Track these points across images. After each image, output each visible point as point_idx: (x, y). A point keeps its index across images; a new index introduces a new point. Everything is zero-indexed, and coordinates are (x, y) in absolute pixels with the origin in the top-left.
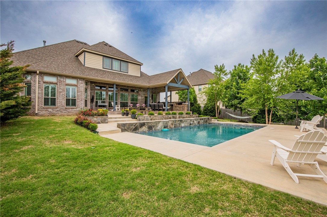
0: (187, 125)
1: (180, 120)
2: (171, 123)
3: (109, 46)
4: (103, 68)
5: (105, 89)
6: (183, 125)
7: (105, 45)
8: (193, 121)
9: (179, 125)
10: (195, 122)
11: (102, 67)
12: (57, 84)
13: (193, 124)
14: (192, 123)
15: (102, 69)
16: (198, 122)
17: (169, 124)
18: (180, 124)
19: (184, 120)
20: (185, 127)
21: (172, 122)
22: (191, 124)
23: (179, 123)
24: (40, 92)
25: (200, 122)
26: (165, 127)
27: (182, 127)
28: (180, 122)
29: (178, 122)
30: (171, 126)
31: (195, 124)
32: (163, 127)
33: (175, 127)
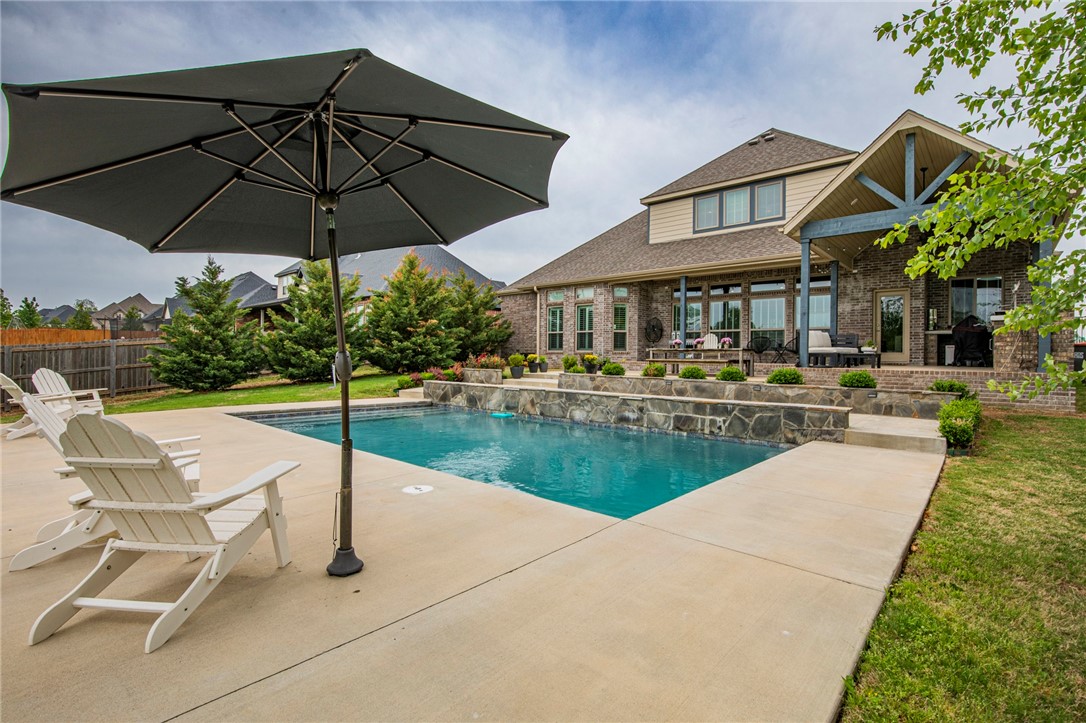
0: (598, 418)
1: (567, 394)
2: (529, 399)
3: (767, 140)
4: (695, 232)
5: (699, 294)
6: (579, 414)
7: (751, 144)
8: (641, 410)
9: (560, 413)
10: (658, 415)
11: (692, 230)
12: (562, 304)
13: (638, 420)
14: (632, 416)
15: (691, 236)
16: (678, 419)
17: (522, 401)
18: (564, 410)
19: (582, 398)
20: (589, 426)
21: (533, 395)
22: (625, 420)
23: (559, 404)
24: (543, 324)
25: (689, 419)
26: (508, 408)
27: (574, 423)
28: (564, 400)
29: (557, 402)
30: (529, 407)
31: (653, 423)
32: (503, 406)
33: (542, 414)
